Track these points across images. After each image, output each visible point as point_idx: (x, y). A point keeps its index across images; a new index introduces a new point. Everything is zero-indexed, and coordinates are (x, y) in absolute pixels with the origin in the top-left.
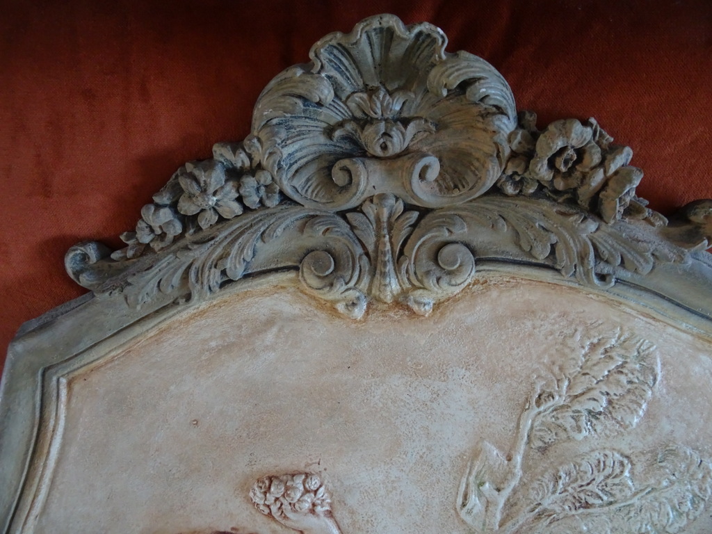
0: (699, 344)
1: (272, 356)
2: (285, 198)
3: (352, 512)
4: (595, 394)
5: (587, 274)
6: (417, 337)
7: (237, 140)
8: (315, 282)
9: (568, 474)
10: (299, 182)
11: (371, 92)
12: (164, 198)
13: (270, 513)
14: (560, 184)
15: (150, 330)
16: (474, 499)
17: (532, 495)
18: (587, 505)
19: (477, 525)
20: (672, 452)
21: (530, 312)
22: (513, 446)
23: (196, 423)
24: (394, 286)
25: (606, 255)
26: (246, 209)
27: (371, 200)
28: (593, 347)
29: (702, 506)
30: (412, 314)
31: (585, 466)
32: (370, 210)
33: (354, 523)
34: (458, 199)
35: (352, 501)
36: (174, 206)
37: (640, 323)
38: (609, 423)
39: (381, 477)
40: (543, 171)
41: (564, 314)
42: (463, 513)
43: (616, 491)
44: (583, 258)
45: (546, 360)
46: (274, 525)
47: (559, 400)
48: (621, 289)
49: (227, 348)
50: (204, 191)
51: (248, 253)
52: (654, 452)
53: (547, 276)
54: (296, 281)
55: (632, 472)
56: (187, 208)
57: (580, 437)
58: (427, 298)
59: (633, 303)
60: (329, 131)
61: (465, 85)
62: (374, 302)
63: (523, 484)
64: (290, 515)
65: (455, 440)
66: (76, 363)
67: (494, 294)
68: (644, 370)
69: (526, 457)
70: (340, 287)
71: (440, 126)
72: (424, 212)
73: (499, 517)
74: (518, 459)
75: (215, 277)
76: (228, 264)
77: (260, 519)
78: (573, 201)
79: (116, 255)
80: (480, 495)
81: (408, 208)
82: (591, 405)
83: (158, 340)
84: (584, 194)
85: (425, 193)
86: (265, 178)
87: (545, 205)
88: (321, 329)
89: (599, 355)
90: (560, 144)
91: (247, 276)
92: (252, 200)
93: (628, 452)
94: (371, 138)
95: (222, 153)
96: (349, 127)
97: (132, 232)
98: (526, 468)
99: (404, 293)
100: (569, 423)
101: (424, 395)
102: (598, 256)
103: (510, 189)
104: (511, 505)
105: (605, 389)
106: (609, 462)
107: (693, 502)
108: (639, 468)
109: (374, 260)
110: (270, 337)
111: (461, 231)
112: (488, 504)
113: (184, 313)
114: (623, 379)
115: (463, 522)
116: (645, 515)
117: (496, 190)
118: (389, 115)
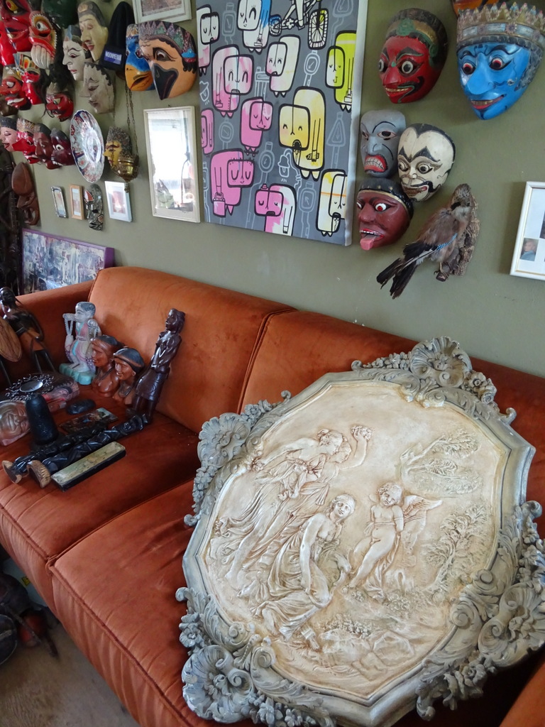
0: (495, 447)
1: (381, 401)
2: (410, 370)
3: (373, 444)
4: (457, 445)
5: (471, 412)
6: (419, 411)
7: (406, 353)
8: (403, 387)
9: (437, 462)
10: (415, 368)
11: (441, 353)
12: (383, 359)
13: (353, 434)
14: (475, 390)
15: (358, 384)
16: (407, 454)
17: (423, 462)
18: (437, 473)
19: (403, 462)
20: (470, 470)
21: (452, 419)
22: (426, 448)
23: (352, 407)
24: (421, 397)
25: (478, 409)
26: (399, 368)
27: (429, 377)
28: (464, 434)
29: (471, 491)
30: (422, 406)
31: (443, 462)
32: (427, 381)
33: (371, 447)
34: (450, 386)
35: (375, 441)
36: (384, 362)
37: (481, 435)
38: (457, 454)
39: (386, 439)
40: (471, 382)
41: (461, 423)
42: (401, 458)
43: (448, 473)
44: (471, 408)
45: (449, 431)
46: (352, 438)
47: (446, 442)
48: (478, 421)
49: (372, 395)
50: (393, 358)
51: (393, 376)
52: (465, 468)
53: (461, 410)
54: (399, 389)
55: (455, 471)
56: (387, 362)
57: (446, 453)
58: (427, 404)
59: (482, 428)
60: (428, 360)
61: (458, 355)
62: (415, 399)
63: (423, 459)
64: (359, 433)
65: (412, 438)
66: (337, 383)
67: (445, 411)
68: (474, 446)
69: (428, 452)
70: (408, 391)
71: (454, 368)
72: (440, 386)
73: (411, 462)
74: (425, 452)
75: (382, 377)
76: (387, 375)
77: (350, 435)
78: (477, 396)
79: (364, 366)
80: (409, 455)
81: (437, 384)
82: (454, 447)
83: (358, 387)
84: (479, 394)
85: (443, 382)
86: (408, 362)
87: (470, 394)
88: (398, 400)
89: (464, 436)
90: (475, 377)
91: (389, 381)
92: (402, 366)
93: (457, 464)
94: (436, 364)
95: (403, 353)
96: (433, 360)
97: (371, 363)
98: (427, 455)
99: (423, 400)
100: (445, 448)
101: (412, 425)
102: (476, 410)
103: (463, 387)
104: (416, 462)
105: (461, 445)
106: (451, 464)
107: (469, 487)
108: (458, 470)
109: (420, 390)
110: (384, 397)
111: (446, 393)
112: (409, 459)
113: (368, 384)
114: (467, 445)
115: (400, 460)
116: (452, 484)
117: (460, 387)
118: (443, 360)
